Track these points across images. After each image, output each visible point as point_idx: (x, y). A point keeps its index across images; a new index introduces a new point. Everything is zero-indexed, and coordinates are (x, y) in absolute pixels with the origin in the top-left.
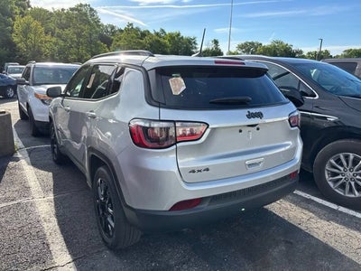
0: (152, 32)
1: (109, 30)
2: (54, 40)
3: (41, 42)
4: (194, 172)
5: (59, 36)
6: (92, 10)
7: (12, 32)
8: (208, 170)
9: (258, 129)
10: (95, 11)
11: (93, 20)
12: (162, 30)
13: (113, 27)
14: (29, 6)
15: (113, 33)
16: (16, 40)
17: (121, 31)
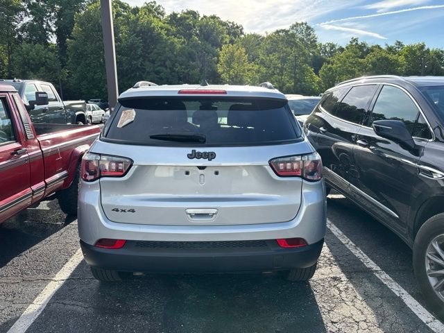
0: (384, 47)
1: (328, 49)
2: (256, 67)
3: (244, 71)
4: (117, 210)
5: (262, 63)
6: (308, 28)
7: (218, 61)
8: (133, 211)
9: (217, 173)
10: (312, 30)
11: (309, 40)
12: (399, 43)
13: (332, 46)
14: (242, 33)
15: (332, 54)
16: (220, 70)
17: (342, 50)
